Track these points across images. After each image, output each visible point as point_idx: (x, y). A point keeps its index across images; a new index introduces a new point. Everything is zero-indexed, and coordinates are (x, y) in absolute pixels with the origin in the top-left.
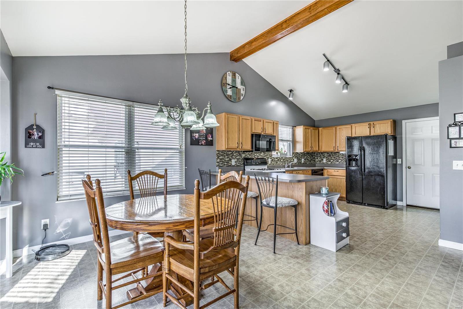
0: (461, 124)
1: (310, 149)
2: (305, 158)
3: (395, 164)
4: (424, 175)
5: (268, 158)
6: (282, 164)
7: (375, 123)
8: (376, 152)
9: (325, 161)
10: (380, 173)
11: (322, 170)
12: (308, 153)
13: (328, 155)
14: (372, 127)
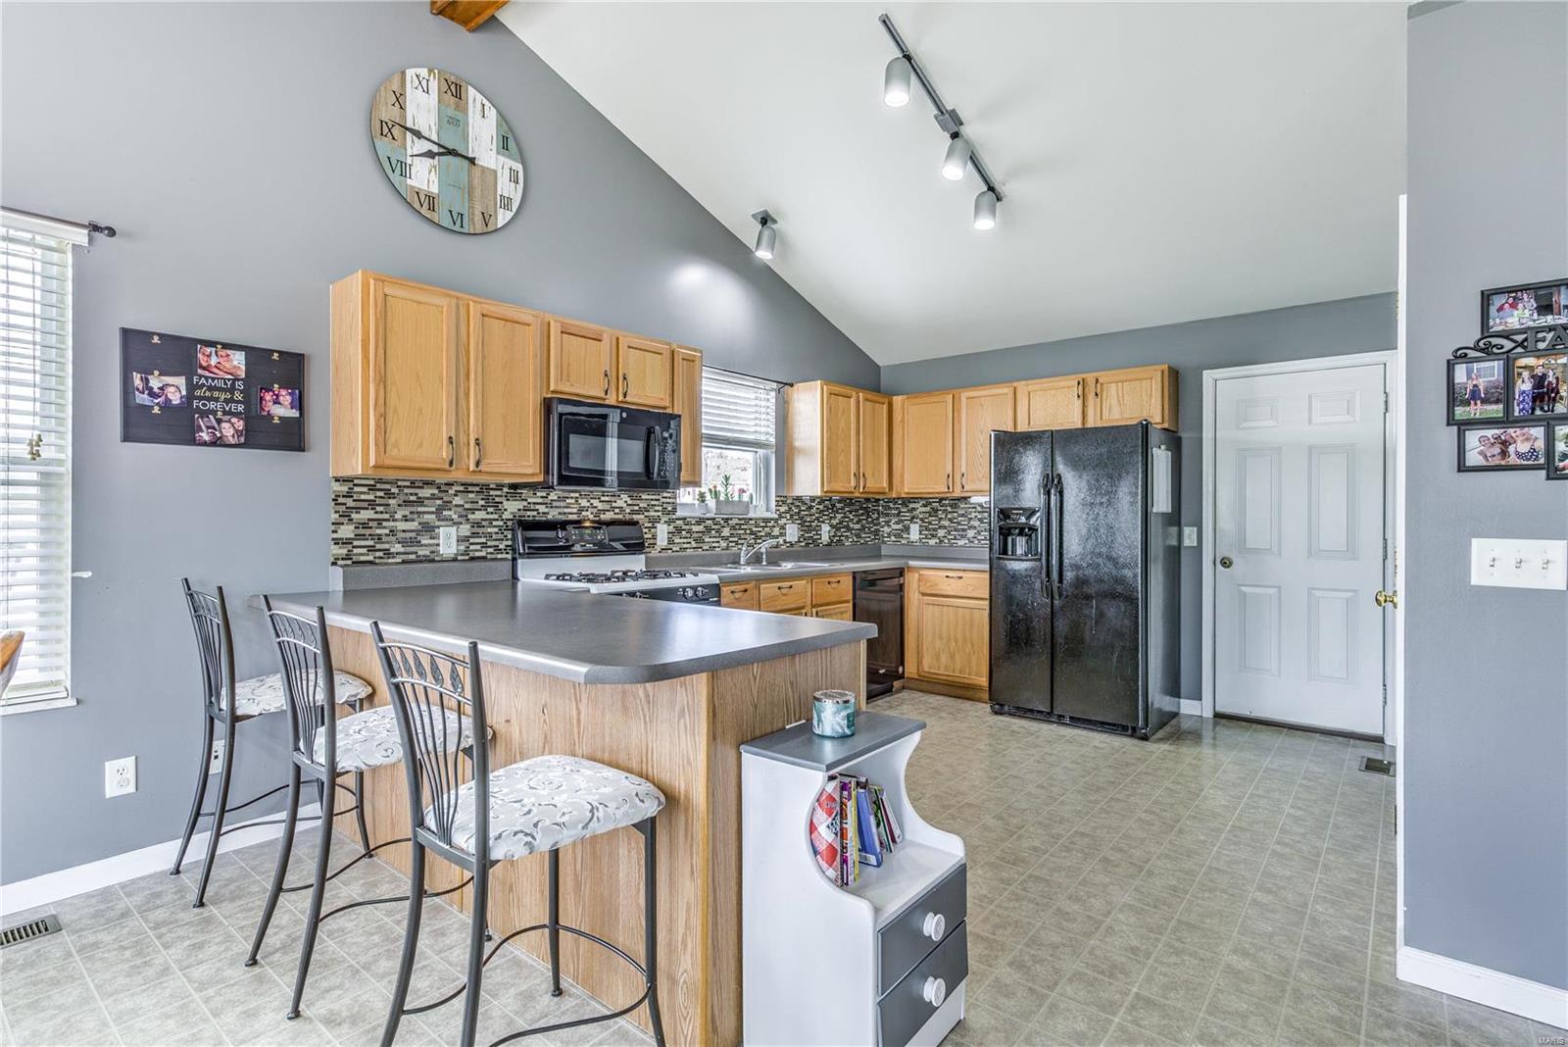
0: (1514, 345)
1: (853, 484)
2: (834, 522)
3: (1174, 547)
4: (1280, 592)
5: (655, 521)
6: (727, 548)
7: (1103, 377)
8: (1104, 500)
9: (915, 533)
10: (1119, 589)
11: (901, 572)
12: (848, 501)
13: (928, 509)
14: (1091, 396)
